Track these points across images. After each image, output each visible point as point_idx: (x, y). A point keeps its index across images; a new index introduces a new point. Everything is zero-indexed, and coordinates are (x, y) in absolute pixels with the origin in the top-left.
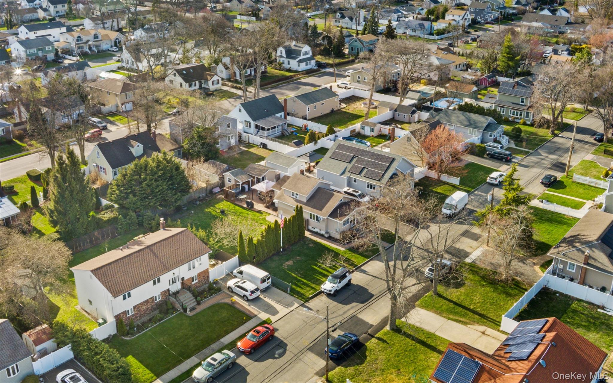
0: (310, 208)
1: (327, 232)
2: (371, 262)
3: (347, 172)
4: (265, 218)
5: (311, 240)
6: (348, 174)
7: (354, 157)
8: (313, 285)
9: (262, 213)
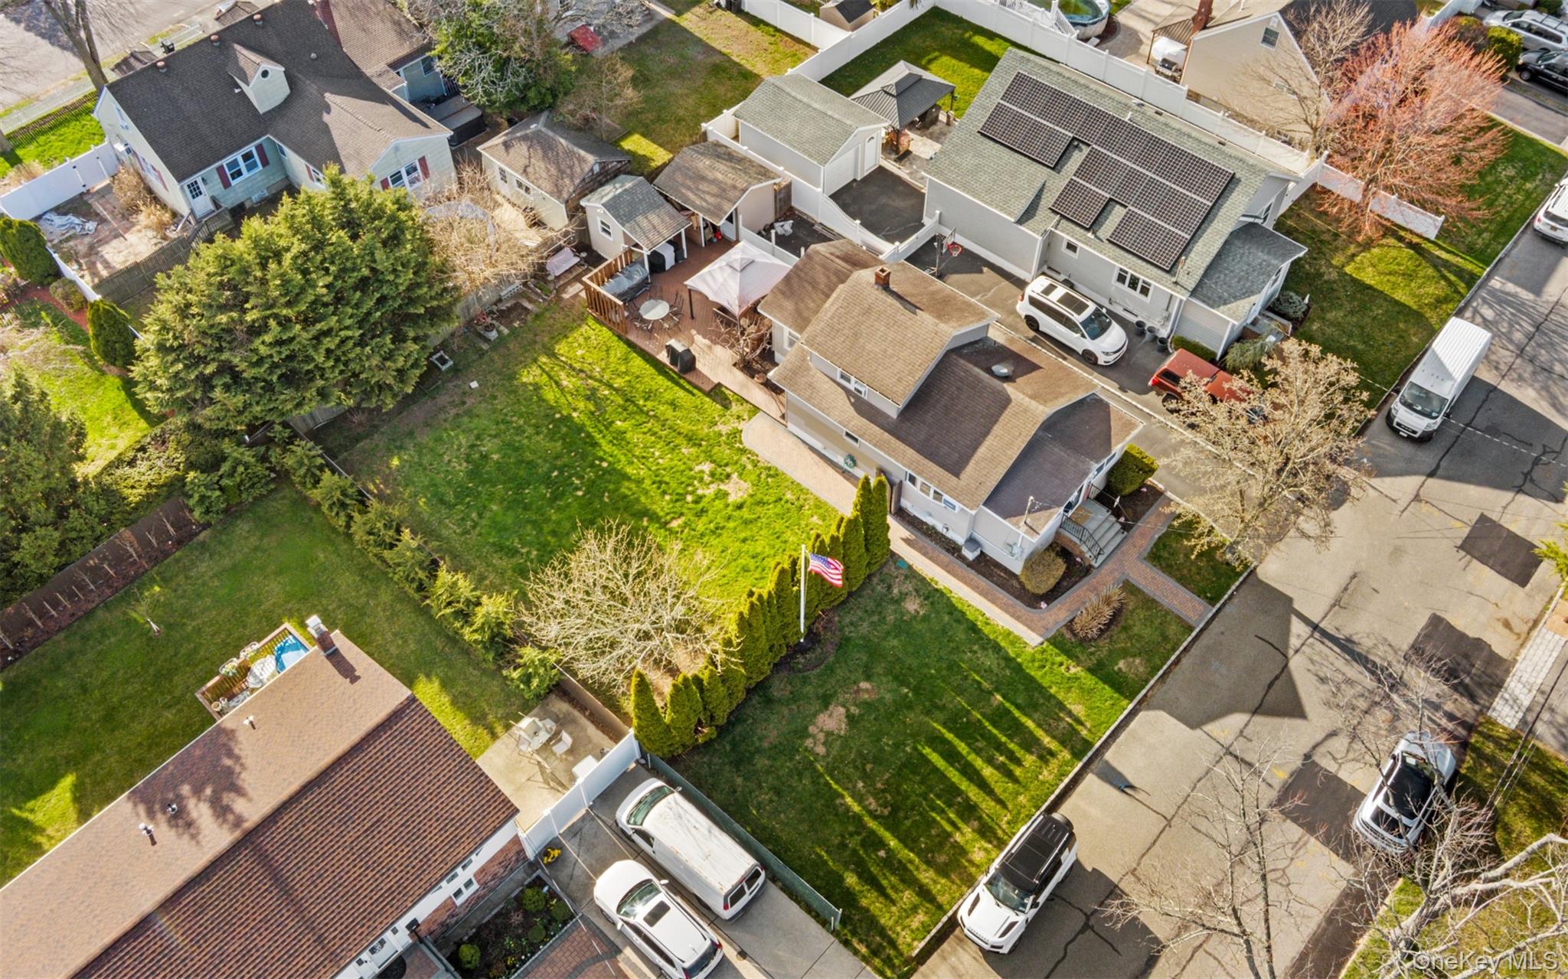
0: (911, 452)
1: (972, 541)
2: (1142, 715)
3: (1043, 212)
4: (736, 434)
5: (911, 574)
6: (1045, 220)
7: (1073, 145)
8: (926, 876)
9: (726, 404)
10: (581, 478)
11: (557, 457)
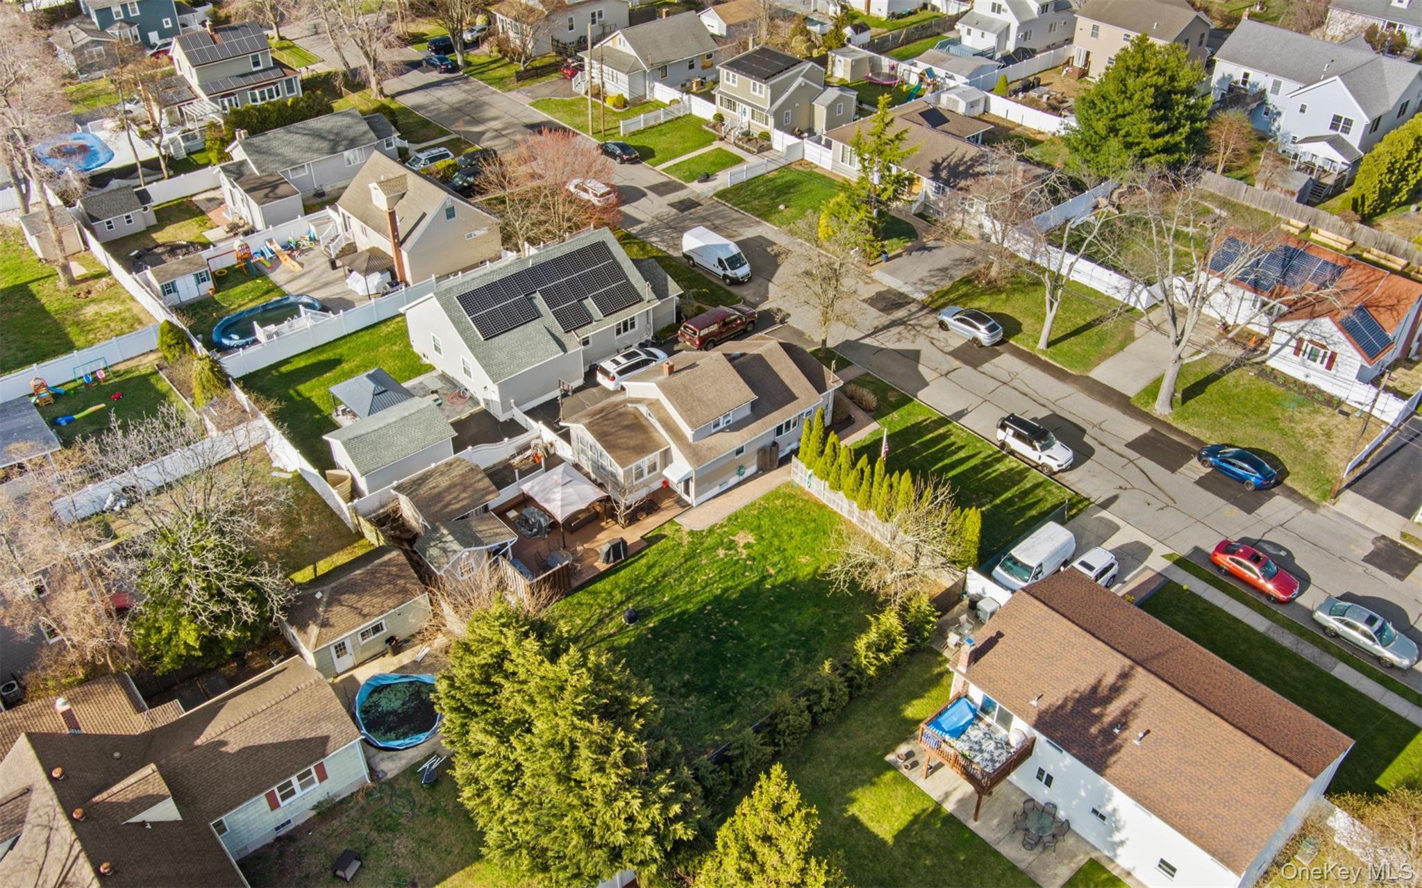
4: (692, 534)
6: (570, 339)
7: (529, 298)
9: (661, 537)
10: (721, 621)
11: (695, 635)
